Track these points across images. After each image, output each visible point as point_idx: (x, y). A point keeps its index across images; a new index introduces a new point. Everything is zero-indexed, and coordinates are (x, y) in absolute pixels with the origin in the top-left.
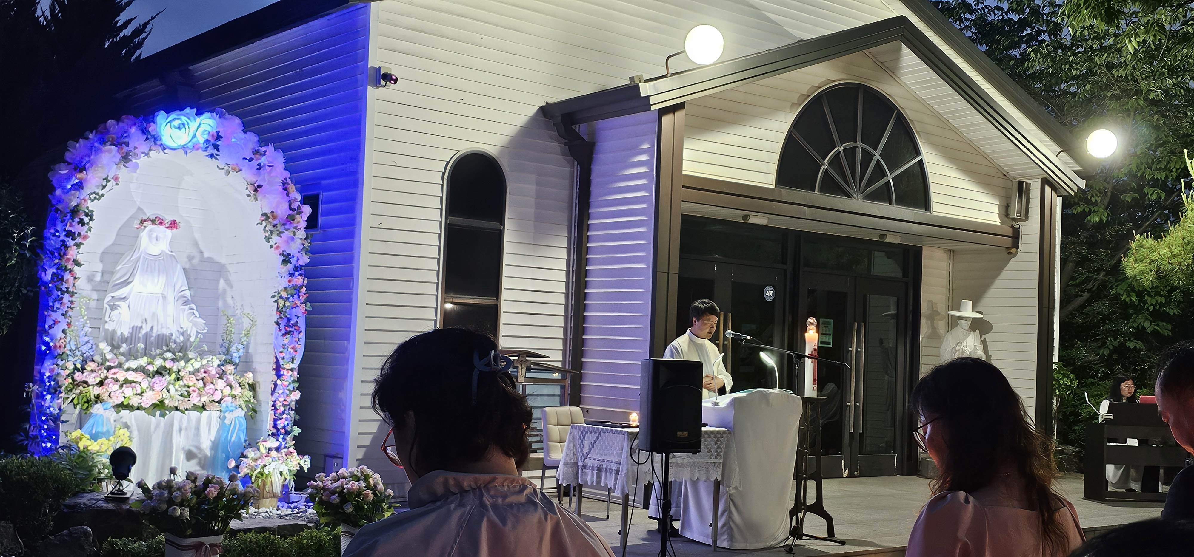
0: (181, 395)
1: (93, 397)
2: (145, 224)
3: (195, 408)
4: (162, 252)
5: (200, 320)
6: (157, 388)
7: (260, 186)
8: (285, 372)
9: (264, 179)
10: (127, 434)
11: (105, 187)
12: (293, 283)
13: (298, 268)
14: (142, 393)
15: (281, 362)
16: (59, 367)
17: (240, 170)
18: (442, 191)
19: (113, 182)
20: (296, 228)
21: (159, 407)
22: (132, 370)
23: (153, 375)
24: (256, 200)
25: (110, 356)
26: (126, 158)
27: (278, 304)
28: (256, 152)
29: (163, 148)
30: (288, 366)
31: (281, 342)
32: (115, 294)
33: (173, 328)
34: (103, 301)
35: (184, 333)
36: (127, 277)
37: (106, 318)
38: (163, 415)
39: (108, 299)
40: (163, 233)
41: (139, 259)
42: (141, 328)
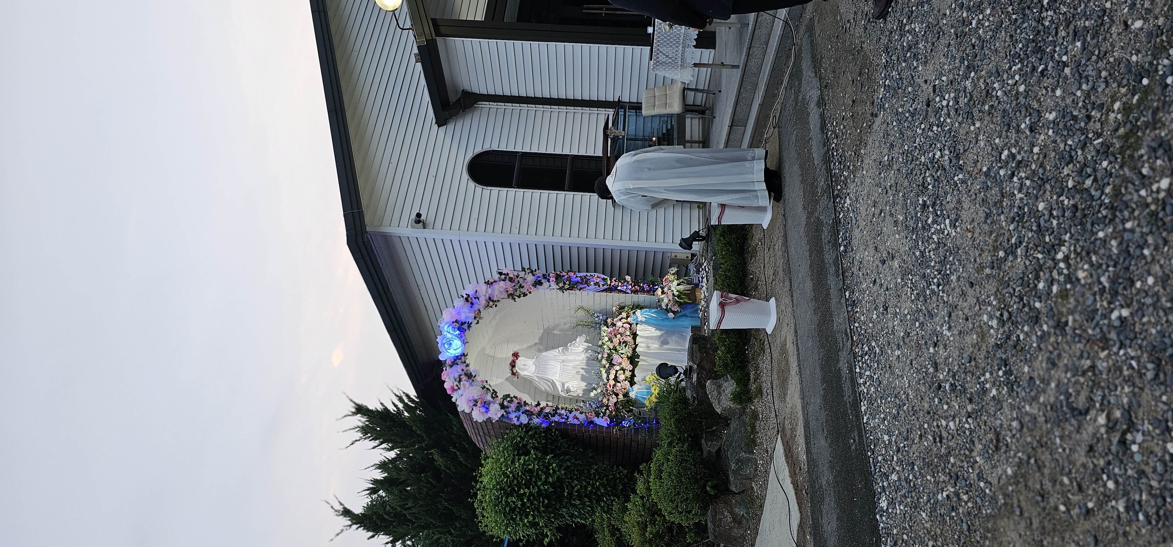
0: (625, 346)
1: (625, 399)
2: (515, 371)
3: (634, 339)
4: (534, 363)
5: (578, 340)
6: (620, 360)
7: (490, 298)
8: (612, 284)
9: (485, 295)
10: (649, 376)
11: (488, 389)
12: (554, 279)
13: (544, 276)
14: (623, 370)
15: (605, 287)
16: (604, 415)
17: (479, 310)
18: (495, 190)
19: (485, 384)
20: (517, 277)
21: (633, 359)
22: (608, 376)
23: (612, 365)
24: (499, 301)
25: (599, 391)
26: (469, 376)
27: (568, 289)
28: (467, 300)
29: (464, 355)
30: (609, 282)
31: (592, 287)
32: (560, 389)
33: (583, 356)
34: (565, 398)
35: (587, 350)
36: (550, 384)
37: (576, 395)
38: (638, 356)
39: (563, 394)
40: (520, 362)
41: (538, 377)
42: (582, 375)
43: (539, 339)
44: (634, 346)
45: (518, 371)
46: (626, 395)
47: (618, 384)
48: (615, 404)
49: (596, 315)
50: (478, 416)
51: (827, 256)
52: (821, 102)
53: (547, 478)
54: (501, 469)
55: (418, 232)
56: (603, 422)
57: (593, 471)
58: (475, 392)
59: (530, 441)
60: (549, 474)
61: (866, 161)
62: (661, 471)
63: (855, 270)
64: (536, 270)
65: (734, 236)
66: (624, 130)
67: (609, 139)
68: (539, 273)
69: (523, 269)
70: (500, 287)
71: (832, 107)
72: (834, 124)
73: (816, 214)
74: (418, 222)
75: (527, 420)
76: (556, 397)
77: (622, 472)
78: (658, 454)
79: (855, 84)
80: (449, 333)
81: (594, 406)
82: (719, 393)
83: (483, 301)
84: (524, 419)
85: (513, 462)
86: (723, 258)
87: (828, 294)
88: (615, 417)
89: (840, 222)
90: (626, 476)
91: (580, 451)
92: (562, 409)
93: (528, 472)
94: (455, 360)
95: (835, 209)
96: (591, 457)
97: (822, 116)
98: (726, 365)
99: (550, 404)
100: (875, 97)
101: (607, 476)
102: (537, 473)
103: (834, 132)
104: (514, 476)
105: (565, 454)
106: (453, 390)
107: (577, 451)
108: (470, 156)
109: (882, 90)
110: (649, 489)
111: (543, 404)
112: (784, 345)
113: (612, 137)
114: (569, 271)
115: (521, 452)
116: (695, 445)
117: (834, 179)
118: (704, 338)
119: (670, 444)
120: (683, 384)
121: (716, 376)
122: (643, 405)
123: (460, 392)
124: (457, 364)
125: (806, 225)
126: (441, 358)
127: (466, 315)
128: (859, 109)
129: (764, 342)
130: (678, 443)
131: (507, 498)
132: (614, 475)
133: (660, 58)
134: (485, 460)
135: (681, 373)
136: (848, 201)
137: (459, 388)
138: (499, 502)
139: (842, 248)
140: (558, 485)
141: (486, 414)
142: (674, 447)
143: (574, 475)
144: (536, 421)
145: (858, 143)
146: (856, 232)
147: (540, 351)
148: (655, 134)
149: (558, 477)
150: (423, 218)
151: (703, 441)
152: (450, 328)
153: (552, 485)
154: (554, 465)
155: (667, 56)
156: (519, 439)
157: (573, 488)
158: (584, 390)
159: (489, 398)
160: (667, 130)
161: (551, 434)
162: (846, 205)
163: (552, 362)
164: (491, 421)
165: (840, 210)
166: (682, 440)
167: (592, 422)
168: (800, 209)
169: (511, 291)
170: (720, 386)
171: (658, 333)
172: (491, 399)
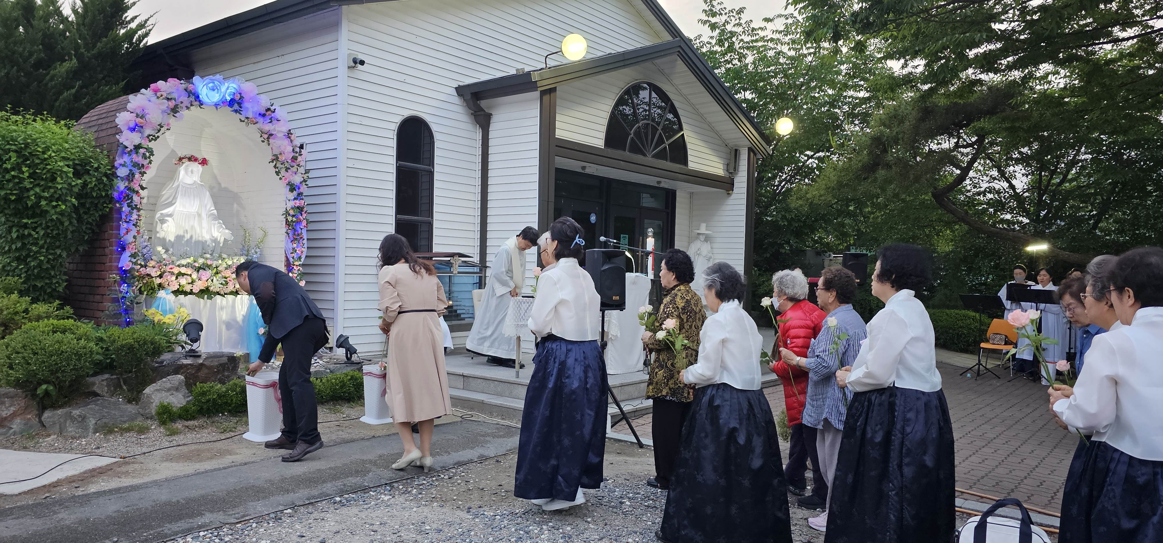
0: (221, 284)
1: (156, 286)
2: (184, 160)
3: (231, 293)
4: (195, 182)
5: (227, 231)
6: (204, 279)
7: (271, 135)
8: (295, 267)
9: (275, 130)
10: (186, 311)
11: (159, 131)
12: (298, 205)
13: (300, 194)
14: (193, 282)
15: (291, 260)
16: (133, 263)
17: (257, 123)
18: (394, 143)
19: (165, 128)
20: (298, 165)
21: (206, 293)
22: (183, 266)
23: (198, 270)
24: (269, 145)
25: (165, 256)
26: (175, 110)
27: (287, 219)
28: (268, 110)
29: (201, 104)
30: (297, 263)
31: (290, 246)
32: (164, 212)
33: (207, 237)
34: (153, 217)
35: (215, 241)
36: (170, 200)
37: (158, 229)
38: (210, 298)
39: (158, 215)
40: (196, 167)
41: (178, 186)
42: (183, 236)
43: (225, 188)
44: (222, 293)
45: (184, 165)
46: (160, 286)
47: (174, 278)
48: (149, 275)
49: (258, 250)
50: (123, 119)
51: (329, 485)
52: (483, 459)
53: (46, 199)
54: (54, 145)
55: (343, 62)
56: (126, 262)
57: (58, 252)
58: (155, 115)
59: (94, 179)
60: (51, 201)
61: (426, 509)
62: (64, 332)
63: (316, 515)
64: (307, 185)
65: (352, 389)
66: (459, 273)
67: (449, 259)
68: (304, 189)
69: (307, 171)
70: (285, 146)
71: (479, 469)
72: (463, 474)
73: (374, 469)
74: (355, 61)
75: (122, 176)
76: (154, 207)
77: (60, 286)
78: (85, 327)
79: (499, 487)
80: (227, 89)
81: (145, 251)
82: (169, 390)
83: (268, 127)
84: (122, 172)
85: (64, 159)
86: (328, 381)
87: (288, 491)
88: (132, 275)
89: (365, 493)
90: (55, 290)
91: (84, 237)
92: (139, 216)
93: (52, 176)
94: (194, 94)
95: (379, 486)
96: (77, 250)
97: (471, 461)
98: (204, 394)
99: (145, 201)
100: (485, 508)
101: (53, 267)
102: (50, 187)
103: (455, 474)
104: (45, 159)
105: (80, 220)
106: (156, 91)
107: (85, 232)
108: (427, 118)
109: (492, 514)
110: (38, 318)
111: (143, 193)
112: (230, 453)
113: (452, 261)
114: (307, 220)
115: (79, 168)
116: (100, 368)
117: (409, 481)
118: (235, 368)
119: (101, 340)
120: (179, 349)
121: (189, 384)
122: (148, 307)
123: (154, 99)
124: (189, 96)
125: (363, 460)
126: (196, 79)
127: (251, 109)
128: (476, 494)
129: (233, 431)
130: (102, 348)
131: (15, 151)
132: (55, 277)
133: (524, 305)
134: (66, 125)
135: (192, 346)
136: (386, 498)
137: (158, 98)
138: (8, 142)
139: (338, 499)
140: (36, 212)
141: (127, 127)
142: (97, 345)
143: (52, 230)
144: (122, 185)
145: (444, 499)
146: (355, 510)
147: (211, 189)
148: (456, 303)
149: (47, 212)
150: (359, 67)
151: (107, 376)
152: (233, 91)
153: (37, 205)
154: (64, 207)
155: (526, 312)
156: (96, 165)
157: (34, 229)
158: (164, 239)
159: (148, 131)
160: (459, 315)
161: (105, 202)
162: (383, 496)
163: (197, 203)
164: (117, 133)
165: (378, 491)
166: (107, 352)
167: (124, 249)
168: (380, 452)
169: (282, 158)
170: (177, 389)
171: (239, 318)
172: (146, 134)
